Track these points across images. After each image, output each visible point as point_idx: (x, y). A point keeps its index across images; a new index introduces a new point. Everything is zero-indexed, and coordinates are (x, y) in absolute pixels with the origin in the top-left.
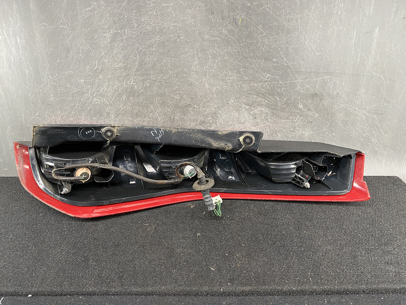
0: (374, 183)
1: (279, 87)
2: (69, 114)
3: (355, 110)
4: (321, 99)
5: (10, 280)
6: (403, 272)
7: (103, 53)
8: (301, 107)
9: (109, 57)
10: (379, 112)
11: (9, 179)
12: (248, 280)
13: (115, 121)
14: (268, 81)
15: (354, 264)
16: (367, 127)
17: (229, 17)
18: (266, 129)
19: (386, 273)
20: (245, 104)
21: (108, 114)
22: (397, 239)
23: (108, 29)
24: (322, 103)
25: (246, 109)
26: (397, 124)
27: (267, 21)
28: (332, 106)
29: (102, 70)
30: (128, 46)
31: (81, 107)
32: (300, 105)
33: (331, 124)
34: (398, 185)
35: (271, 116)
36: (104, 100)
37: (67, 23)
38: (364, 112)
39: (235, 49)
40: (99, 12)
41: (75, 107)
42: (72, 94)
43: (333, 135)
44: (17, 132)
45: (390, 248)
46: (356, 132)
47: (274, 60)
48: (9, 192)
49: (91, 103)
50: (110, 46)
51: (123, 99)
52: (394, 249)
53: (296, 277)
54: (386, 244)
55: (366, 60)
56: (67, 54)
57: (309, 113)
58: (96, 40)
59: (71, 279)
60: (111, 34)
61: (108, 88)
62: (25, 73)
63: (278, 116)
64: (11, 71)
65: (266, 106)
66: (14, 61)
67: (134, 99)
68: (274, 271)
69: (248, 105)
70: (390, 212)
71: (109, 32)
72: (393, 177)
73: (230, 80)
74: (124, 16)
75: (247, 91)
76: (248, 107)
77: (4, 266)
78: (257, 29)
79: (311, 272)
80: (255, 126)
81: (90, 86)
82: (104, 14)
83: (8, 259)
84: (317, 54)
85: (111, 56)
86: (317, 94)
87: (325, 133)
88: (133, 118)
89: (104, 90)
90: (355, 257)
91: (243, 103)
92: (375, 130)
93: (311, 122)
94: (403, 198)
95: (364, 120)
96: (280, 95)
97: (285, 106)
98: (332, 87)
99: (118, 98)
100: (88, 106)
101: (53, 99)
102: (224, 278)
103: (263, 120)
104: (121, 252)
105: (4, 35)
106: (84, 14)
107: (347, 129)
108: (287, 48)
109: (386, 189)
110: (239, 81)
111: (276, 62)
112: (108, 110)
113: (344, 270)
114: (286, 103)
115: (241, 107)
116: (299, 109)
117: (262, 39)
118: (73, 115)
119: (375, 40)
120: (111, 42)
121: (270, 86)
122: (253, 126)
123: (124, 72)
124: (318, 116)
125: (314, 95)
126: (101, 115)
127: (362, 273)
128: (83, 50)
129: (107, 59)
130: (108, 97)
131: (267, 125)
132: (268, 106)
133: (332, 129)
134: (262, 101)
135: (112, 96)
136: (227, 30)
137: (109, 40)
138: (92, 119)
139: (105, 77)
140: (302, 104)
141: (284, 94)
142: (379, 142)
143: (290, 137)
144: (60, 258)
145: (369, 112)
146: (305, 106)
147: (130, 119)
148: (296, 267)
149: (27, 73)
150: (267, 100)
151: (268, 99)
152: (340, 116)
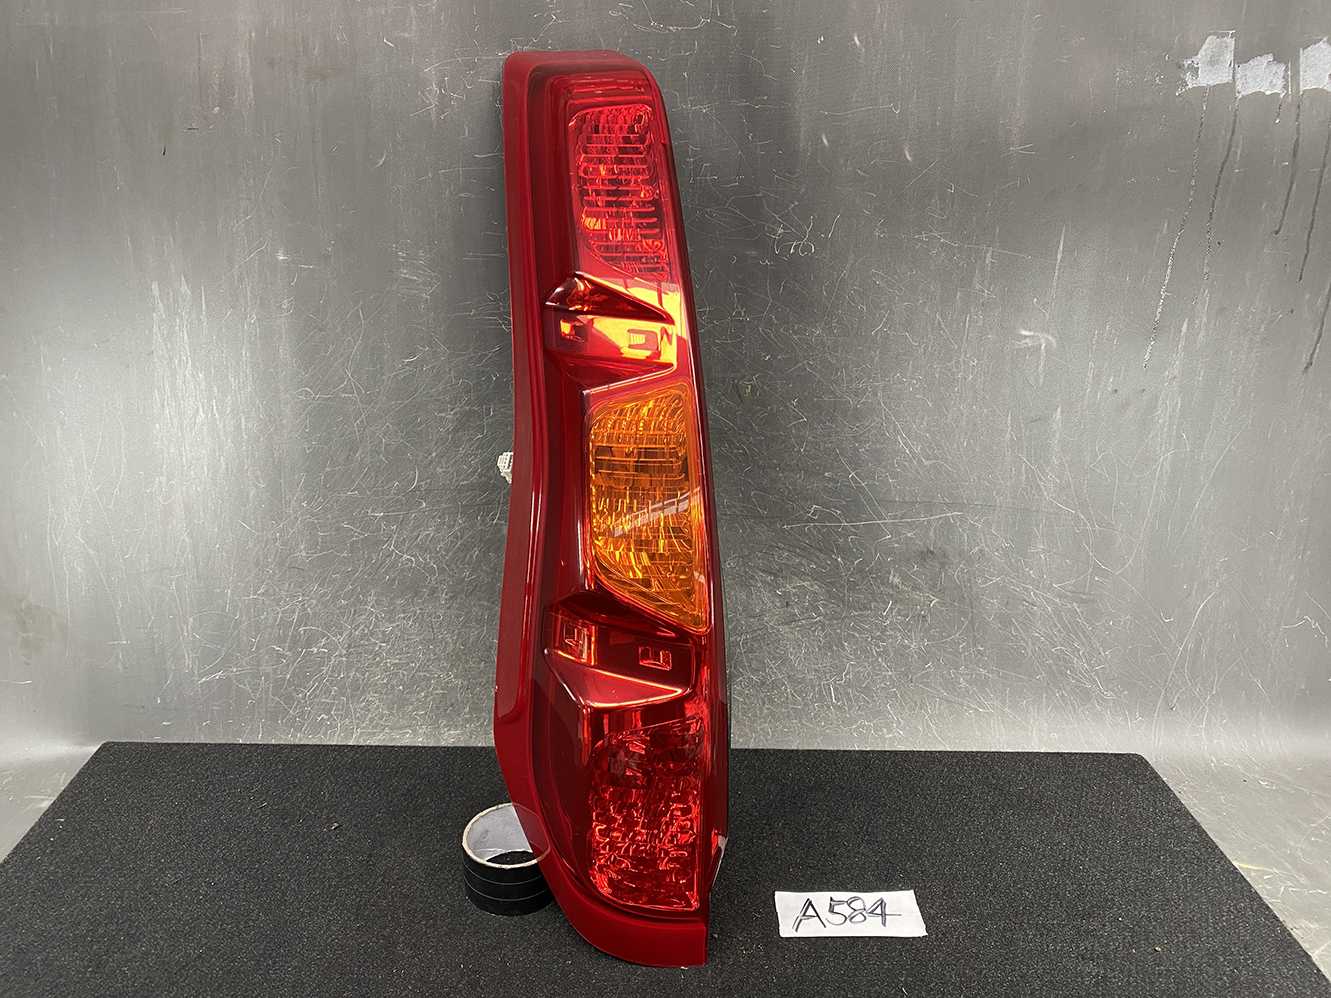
0: (1079, 772)
1: (840, 535)
2: (337, 591)
3: (1027, 590)
4: (943, 565)
5: (220, 986)
6: (1115, 977)
7: (434, 455)
8: (896, 580)
9: (448, 462)
10: (1085, 597)
11: (175, 748)
12: (764, 991)
13: (449, 608)
14: (814, 521)
15: (1007, 959)
16: (1059, 631)
17: (723, 382)
18: (814, 631)
19: (1075, 977)
20: (764, 571)
21: (434, 591)
22: (1114, 904)
23: (449, 403)
24: (946, 574)
25: (764, 582)
26: (1130, 625)
27: (809, 393)
28: (969, 581)
29: (428, 491)
30: (494, 439)
31: (369, 575)
32: (894, 576)
33: (972, 621)
34: (1137, 775)
35: (825, 600)
36: (425, 560)
37: (358, 388)
38: (1049, 595)
39: (738, 449)
40: (433, 367)
41: (354, 574)
42: (352, 544)
43: (978, 651)
44: (209, 631)
45: (1095, 924)
46: (1034, 644)
47: (826, 474)
48: (180, 782)
49: (394, 565)
50: (452, 439)
51: (471, 557)
52: (1104, 925)
53: (873, 986)
54: (1087, 915)
55: (1041, 479)
56: (349, 455)
57: (916, 595)
58: (420, 424)
59: (359, 985)
60: (455, 414)
61: (437, 530)
62: (248, 494)
63: (843, 601)
64: (215, 490)
65: (812, 577)
66: (227, 469)
67: (499, 557)
68: (823, 973)
69: (771, 574)
70: (1107, 842)
71: (452, 410)
72: (1129, 755)
73: (726, 515)
74: (490, 378)
75: (766, 540)
76: (769, 578)
77: (199, 956)
78: (786, 407)
79: (907, 976)
80: (787, 623)
81: (395, 527)
82: (445, 372)
83: (204, 941)
84: (926, 463)
85: (453, 461)
86: (932, 553)
87: (959, 644)
88: (493, 602)
89: (427, 535)
90: (1011, 942)
91: (758, 568)
92: (1080, 639)
93: (924, 617)
94: (1144, 809)
95: (1050, 616)
96: (844, 551)
97: (857, 577)
98: (968, 536)
99: (461, 555)
100: (386, 573)
101: (304, 554)
102: (709, 986)
103: (807, 610)
104: (470, 927)
105: (213, 411)
106: (400, 369)
107: (1013, 635)
108: (857, 449)
109: (1107, 784)
110: (746, 518)
111: (831, 479)
112: (433, 582)
113: (981, 970)
114: (860, 571)
115: (753, 577)
116: (893, 586)
117: (798, 430)
118: (347, 592)
119: (1057, 435)
120: (456, 430)
121: (819, 532)
122: (784, 624)
123: (480, 495)
124: (937, 602)
125: (926, 555)
126: (416, 594)
127: (1022, 977)
128: (387, 445)
129: (441, 468)
130: (438, 553)
131: (816, 623)
132: (816, 576)
133: (974, 636)
134: (803, 565)
135: (447, 551)
136: (719, 408)
137: (451, 427)
138: (392, 604)
139: (434, 505)
140: (897, 575)
141: (852, 551)
142: (1093, 667)
143: (873, 655)
144: (327, 939)
145: (1060, 596)
146: (905, 578)
147: (485, 603)
148: (874, 964)
149: (251, 495)
150: (815, 564)
151: (815, 560)
152: (992, 604)
